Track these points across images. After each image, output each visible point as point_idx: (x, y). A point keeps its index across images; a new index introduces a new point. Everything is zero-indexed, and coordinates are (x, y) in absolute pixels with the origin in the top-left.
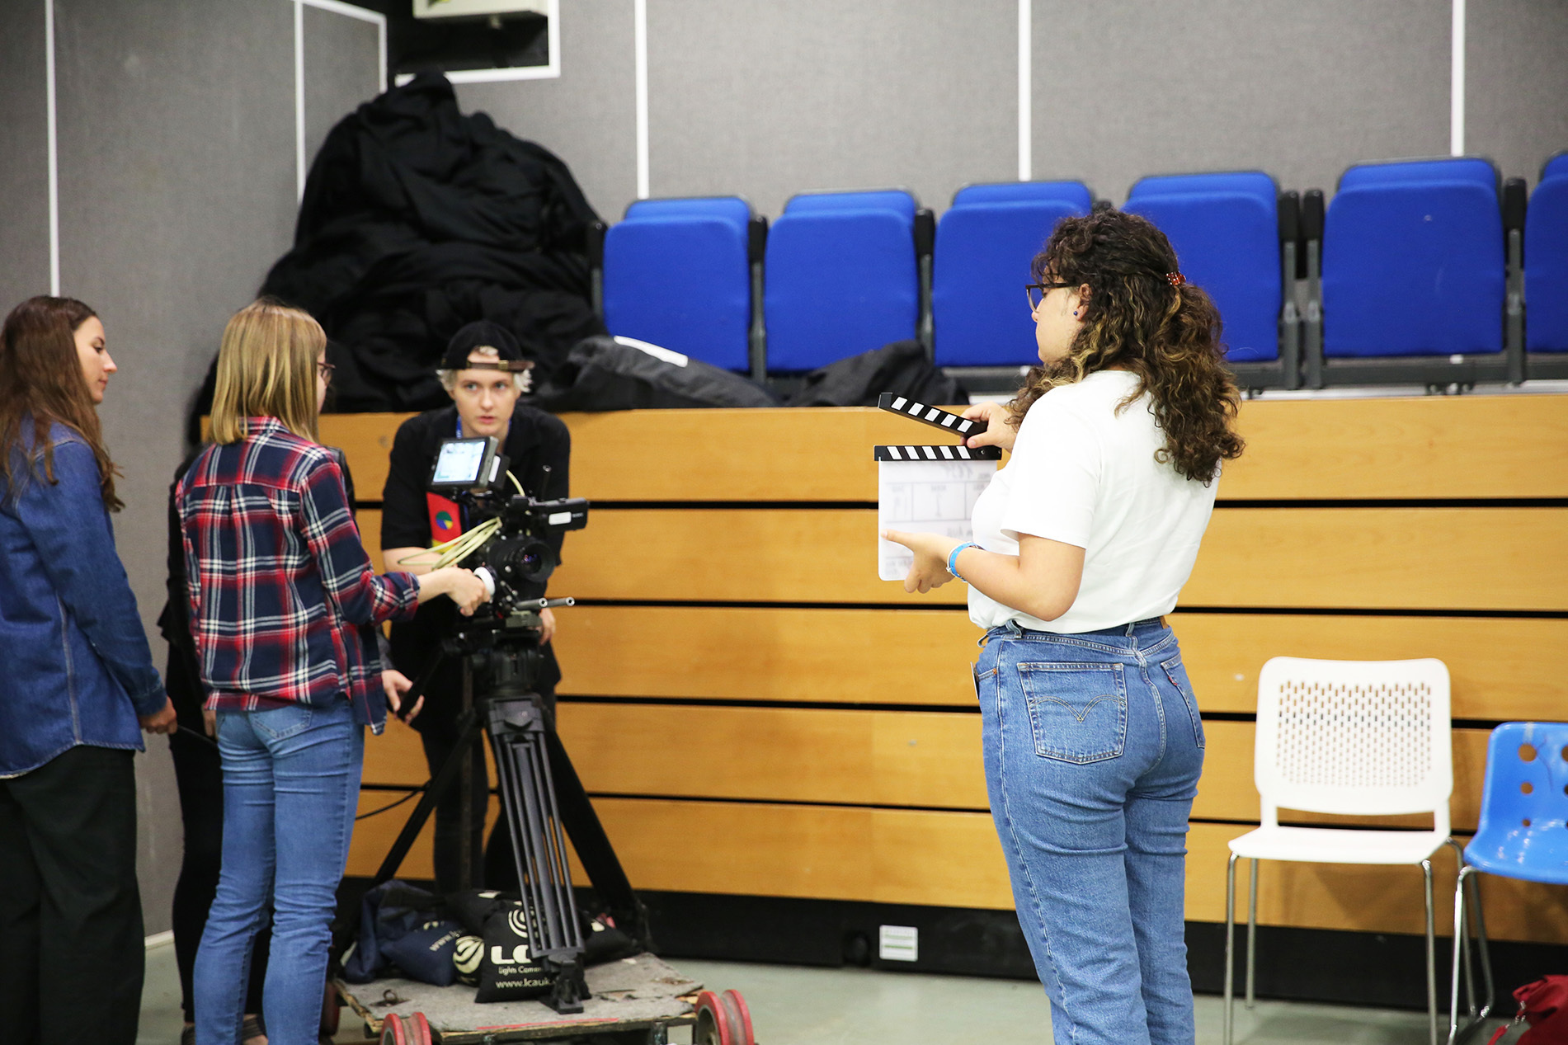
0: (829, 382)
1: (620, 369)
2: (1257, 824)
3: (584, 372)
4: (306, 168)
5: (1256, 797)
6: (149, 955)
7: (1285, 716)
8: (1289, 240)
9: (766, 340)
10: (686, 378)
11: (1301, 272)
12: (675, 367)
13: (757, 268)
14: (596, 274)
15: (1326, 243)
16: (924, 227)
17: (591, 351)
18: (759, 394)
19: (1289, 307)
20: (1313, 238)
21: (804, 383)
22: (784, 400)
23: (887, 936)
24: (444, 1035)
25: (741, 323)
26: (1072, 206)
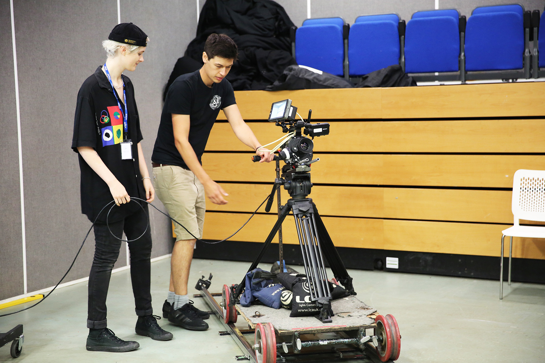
0: (369, 79)
1: (300, 76)
2: (513, 224)
3: (289, 77)
4: (200, 11)
5: (512, 216)
6: (152, 265)
7: (522, 189)
8: (527, 28)
9: (349, 65)
10: (322, 79)
11: (531, 39)
12: (319, 75)
13: (346, 41)
14: (293, 44)
15: (540, 28)
16: (402, 26)
17: (291, 70)
18: (346, 83)
19: (527, 50)
20: (535, 27)
21: (361, 79)
22: (355, 85)
23: (388, 261)
24: (280, 332)
25: (341, 60)
26: (452, 18)
